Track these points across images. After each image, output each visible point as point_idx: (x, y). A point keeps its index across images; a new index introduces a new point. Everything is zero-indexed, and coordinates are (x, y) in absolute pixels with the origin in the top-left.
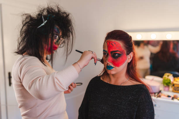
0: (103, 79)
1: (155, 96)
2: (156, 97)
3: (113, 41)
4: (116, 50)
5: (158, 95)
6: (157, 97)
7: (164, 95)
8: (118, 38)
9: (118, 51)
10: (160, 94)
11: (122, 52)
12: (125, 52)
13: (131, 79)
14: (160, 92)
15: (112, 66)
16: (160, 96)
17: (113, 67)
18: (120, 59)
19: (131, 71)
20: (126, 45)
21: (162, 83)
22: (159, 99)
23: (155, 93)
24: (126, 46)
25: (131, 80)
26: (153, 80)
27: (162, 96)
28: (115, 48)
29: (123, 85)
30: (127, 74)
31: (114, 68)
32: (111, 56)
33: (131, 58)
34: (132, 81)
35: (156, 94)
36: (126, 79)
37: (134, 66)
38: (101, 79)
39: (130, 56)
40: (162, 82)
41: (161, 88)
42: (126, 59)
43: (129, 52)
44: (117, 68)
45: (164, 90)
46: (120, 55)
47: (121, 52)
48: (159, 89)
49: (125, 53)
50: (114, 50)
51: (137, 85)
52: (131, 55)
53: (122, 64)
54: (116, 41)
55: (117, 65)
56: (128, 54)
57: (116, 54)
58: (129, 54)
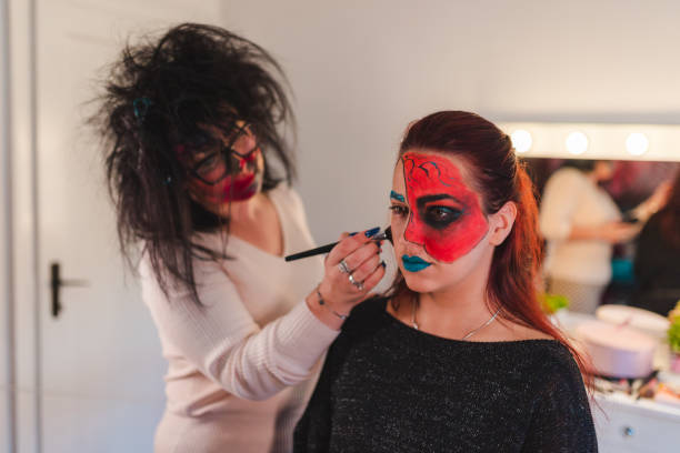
0: (396, 309)
1: (630, 393)
2: (635, 395)
3: (430, 153)
4: (439, 192)
5: (644, 390)
6: (639, 398)
7: (671, 392)
8: (452, 142)
9: (446, 196)
10: (653, 385)
11: (467, 202)
12: (480, 200)
13: (509, 314)
14: (653, 375)
15: (425, 257)
16: (650, 395)
17: (430, 264)
18: (457, 231)
19: (508, 282)
20: (486, 172)
21: (663, 341)
22: (645, 404)
23: (631, 381)
24: (486, 176)
25: (509, 319)
26: (626, 324)
27: (660, 396)
28: (434, 185)
29: (472, 340)
30: (490, 296)
31: (431, 267)
32: (418, 219)
33: (505, 226)
34: (509, 323)
35: (637, 385)
36: (487, 315)
37: (519, 260)
38: (389, 309)
39: (503, 217)
40: (665, 335)
41: (661, 362)
42: (484, 231)
43: (494, 200)
44: (444, 265)
45: (673, 369)
46: (457, 215)
47: (458, 201)
48: (650, 364)
49: (476, 204)
50: (429, 192)
51: (528, 343)
52: (509, 212)
53: (467, 253)
54: (438, 155)
55: (444, 253)
56: (492, 211)
57: (438, 209)
58: (497, 211)
